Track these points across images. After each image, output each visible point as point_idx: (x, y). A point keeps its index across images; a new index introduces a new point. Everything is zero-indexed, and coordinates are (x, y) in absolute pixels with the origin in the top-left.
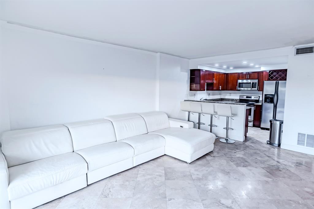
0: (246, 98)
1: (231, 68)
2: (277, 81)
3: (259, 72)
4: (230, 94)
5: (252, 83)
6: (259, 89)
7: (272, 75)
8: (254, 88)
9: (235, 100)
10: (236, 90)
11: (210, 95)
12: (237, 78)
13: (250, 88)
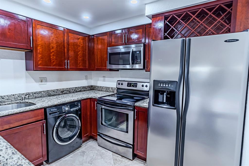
0: (128, 86)
1: (86, 17)
2: (185, 38)
3: (146, 25)
4: (104, 77)
5: (133, 52)
6: (146, 67)
7: (172, 27)
8: (137, 64)
9: (110, 89)
10: (106, 69)
11: (47, 82)
12: (107, 44)
13: (130, 64)
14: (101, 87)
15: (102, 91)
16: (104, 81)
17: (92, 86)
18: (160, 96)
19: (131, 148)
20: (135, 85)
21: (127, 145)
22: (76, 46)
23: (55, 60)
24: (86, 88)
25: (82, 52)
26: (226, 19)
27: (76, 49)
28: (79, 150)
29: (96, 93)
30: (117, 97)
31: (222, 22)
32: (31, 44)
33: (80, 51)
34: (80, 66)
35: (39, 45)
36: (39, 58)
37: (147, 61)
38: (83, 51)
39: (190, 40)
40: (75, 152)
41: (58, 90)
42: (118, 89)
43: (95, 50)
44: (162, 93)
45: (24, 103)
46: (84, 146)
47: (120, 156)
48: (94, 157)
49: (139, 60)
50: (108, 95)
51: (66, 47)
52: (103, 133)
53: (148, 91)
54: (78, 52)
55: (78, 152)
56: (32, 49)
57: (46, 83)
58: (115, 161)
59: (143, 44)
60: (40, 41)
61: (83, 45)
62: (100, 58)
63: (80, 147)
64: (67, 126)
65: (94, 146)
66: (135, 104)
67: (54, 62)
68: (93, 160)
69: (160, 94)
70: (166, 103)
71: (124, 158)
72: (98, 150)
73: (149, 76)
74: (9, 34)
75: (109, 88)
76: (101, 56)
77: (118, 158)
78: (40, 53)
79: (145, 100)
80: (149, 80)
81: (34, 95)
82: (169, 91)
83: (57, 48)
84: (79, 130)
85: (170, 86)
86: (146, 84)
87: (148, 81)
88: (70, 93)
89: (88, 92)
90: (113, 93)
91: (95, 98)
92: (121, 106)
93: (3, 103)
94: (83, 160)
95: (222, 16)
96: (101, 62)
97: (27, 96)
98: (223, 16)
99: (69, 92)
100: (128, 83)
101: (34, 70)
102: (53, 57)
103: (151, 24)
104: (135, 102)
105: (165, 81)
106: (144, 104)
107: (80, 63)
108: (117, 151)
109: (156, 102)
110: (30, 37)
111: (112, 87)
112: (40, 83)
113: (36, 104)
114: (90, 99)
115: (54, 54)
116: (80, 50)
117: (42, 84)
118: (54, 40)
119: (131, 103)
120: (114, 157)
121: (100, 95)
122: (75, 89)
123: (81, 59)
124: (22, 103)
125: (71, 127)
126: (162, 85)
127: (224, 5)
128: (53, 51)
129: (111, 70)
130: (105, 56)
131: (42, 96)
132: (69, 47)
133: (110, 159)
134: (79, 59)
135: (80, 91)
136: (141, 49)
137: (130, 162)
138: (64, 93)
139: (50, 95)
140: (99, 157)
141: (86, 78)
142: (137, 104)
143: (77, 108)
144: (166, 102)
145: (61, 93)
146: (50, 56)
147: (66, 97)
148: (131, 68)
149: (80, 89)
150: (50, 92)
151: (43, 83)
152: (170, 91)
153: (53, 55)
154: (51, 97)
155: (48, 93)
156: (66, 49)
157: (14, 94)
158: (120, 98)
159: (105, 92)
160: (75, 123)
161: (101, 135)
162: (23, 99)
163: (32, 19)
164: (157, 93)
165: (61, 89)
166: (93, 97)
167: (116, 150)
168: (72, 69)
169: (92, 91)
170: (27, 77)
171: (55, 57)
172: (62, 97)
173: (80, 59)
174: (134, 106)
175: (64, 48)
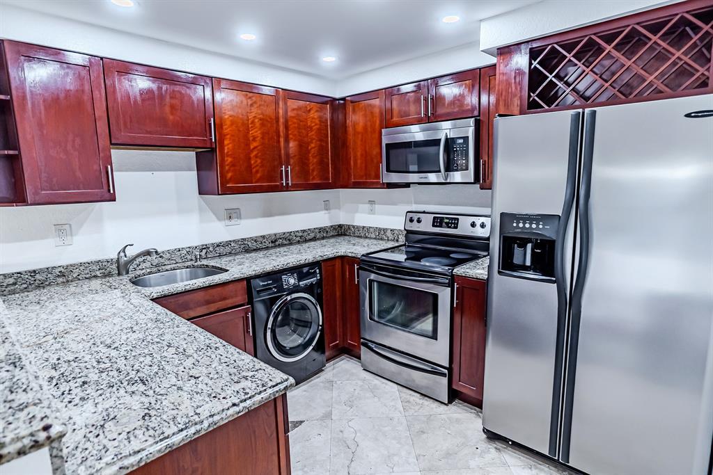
0: (433, 226)
1: (329, 58)
2: (581, 110)
3: (480, 69)
4: (372, 202)
5: (447, 139)
6: (484, 178)
7: (550, 77)
8: (457, 170)
9: (389, 234)
10: (378, 183)
11: (240, 218)
12: (381, 121)
13: (440, 171)
14: (364, 227)
15: (366, 237)
16: (372, 212)
17: (340, 226)
18: (518, 251)
19: (443, 375)
20: (454, 223)
21: (434, 369)
22: (305, 129)
23: (261, 167)
24: (327, 232)
25: (318, 143)
26: (703, 46)
27: (304, 137)
28: (319, 377)
29: (354, 245)
30: (406, 254)
31: (686, 59)
32: (211, 135)
33: (314, 141)
34: (313, 179)
35: (227, 135)
36: (228, 165)
37: (485, 161)
38: (321, 140)
39: (594, 114)
40: (312, 380)
41: (263, 237)
42: (409, 232)
43: (351, 137)
44: (523, 243)
45: (200, 267)
46: (330, 369)
47: (419, 395)
48: (356, 393)
49: (464, 162)
50: (383, 248)
51: (282, 134)
52: (376, 341)
53: (488, 239)
54: (308, 144)
55: (317, 380)
56: (214, 146)
57: (239, 221)
58: (407, 404)
59: (473, 120)
60: (229, 127)
61: (321, 125)
62: (362, 155)
63: (320, 370)
64: (291, 322)
65: (354, 371)
66: (455, 271)
67: (257, 172)
68: (353, 398)
69: (516, 245)
70: (532, 267)
71: (426, 398)
72: (364, 380)
73: (490, 200)
74: (171, 117)
75: (385, 230)
76: (366, 152)
77: (414, 398)
78: (230, 153)
79: (480, 260)
80: (490, 209)
81: (217, 249)
82: (539, 238)
83: (263, 138)
84: (319, 333)
85: (541, 226)
86: (482, 220)
87: (487, 211)
88: (291, 244)
89: (332, 240)
90: (397, 244)
91: (353, 255)
92: (420, 276)
93: (163, 267)
94: (332, 398)
95: (692, 38)
96: (364, 165)
97: (204, 251)
98: (695, 38)
99: (288, 242)
100: (434, 218)
101: (219, 195)
102: (256, 161)
103: (494, 66)
104: (454, 266)
105: (530, 216)
106: (477, 270)
107: (313, 170)
108: (410, 383)
109: (508, 265)
110: (210, 120)
111: (392, 228)
112: (227, 222)
113: (227, 271)
114: (342, 258)
115: (258, 153)
116: (314, 139)
117: (230, 223)
118: (256, 120)
119: (443, 269)
120: (402, 395)
121: (366, 249)
122: (301, 234)
123: (315, 160)
124: (198, 267)
125: (300, 326)
126: (521, 225)
127: (693, 15)
128: (255, 148)
129: (391, 186)
130: (375, 151)
131: (233, 252)
132: (290, 132)
133: (393, 399)
134: (311, 161)
135: (314, 239)
136: (467, 132)
137: (441, 409)
138: (277, 243)
139: (248, 251)
140: (369, 394)
141: (327, 206)
142: (459, 270)
143: (313, 280)
144: (531, 265)
145: (271, 245)
146: (250, 159)
147: (286, 255)
148: (444, 181)
149: (312, 235)
150: (249, 243)
151: (233, 222)
152: (540, 240)
153: (256, 156)
154: (253, 254)
155: (245, 244)
156: (282, 140)
157: (180, 247)
158: (416, 257)
159: (375, 242)
160: (309, 315)
161: (370, 344)
162: (196, 259)
163: (212, 77)
164: (509, 243)
165: (270, 235)
166: (350, 255)
167: (406, 381)
168: (297, 187)
169: (342, 238)
170: (201, 210)
171: (259, 161)
172: (278, 254)
173: (313, 160)
174: (452, 276)
175: (279, 136)
